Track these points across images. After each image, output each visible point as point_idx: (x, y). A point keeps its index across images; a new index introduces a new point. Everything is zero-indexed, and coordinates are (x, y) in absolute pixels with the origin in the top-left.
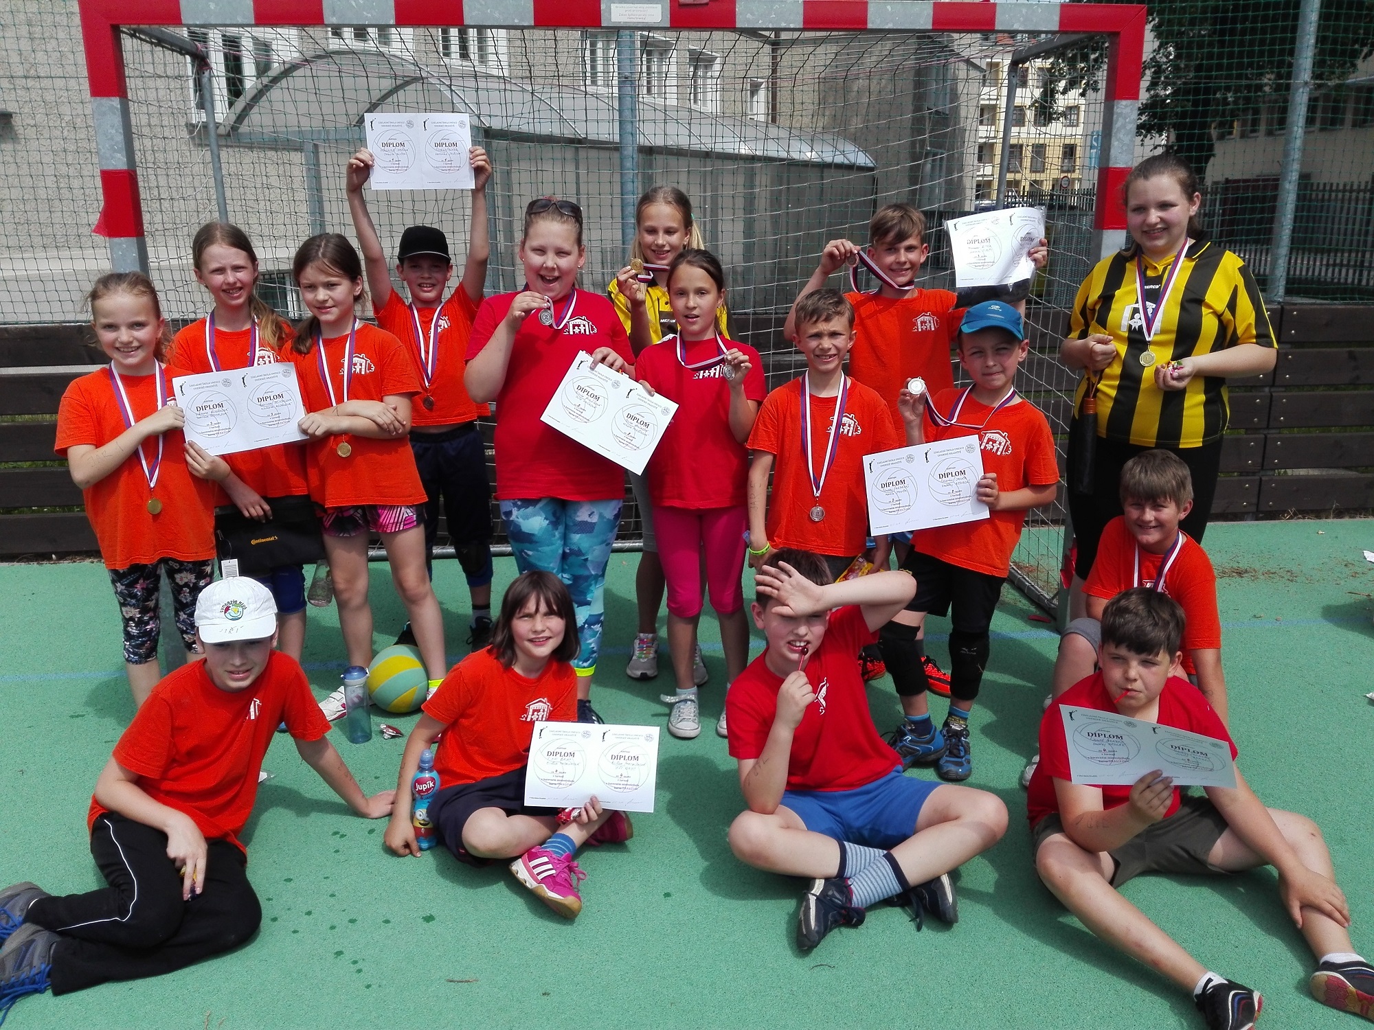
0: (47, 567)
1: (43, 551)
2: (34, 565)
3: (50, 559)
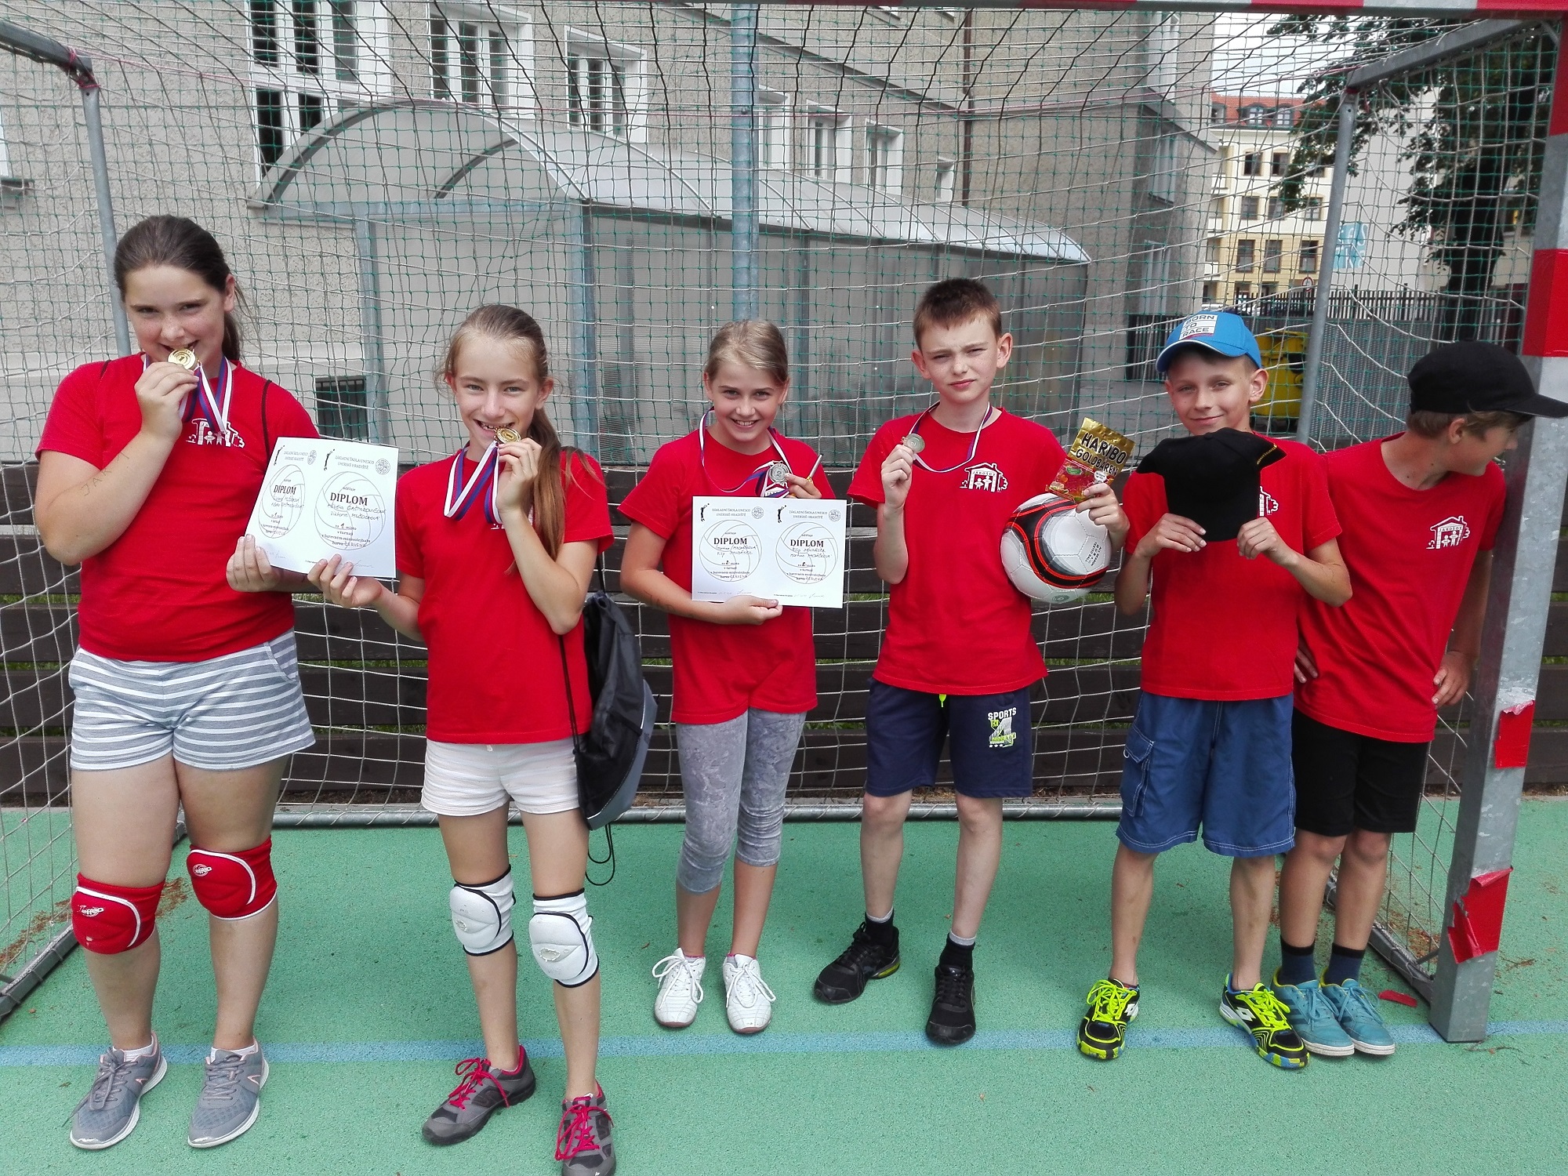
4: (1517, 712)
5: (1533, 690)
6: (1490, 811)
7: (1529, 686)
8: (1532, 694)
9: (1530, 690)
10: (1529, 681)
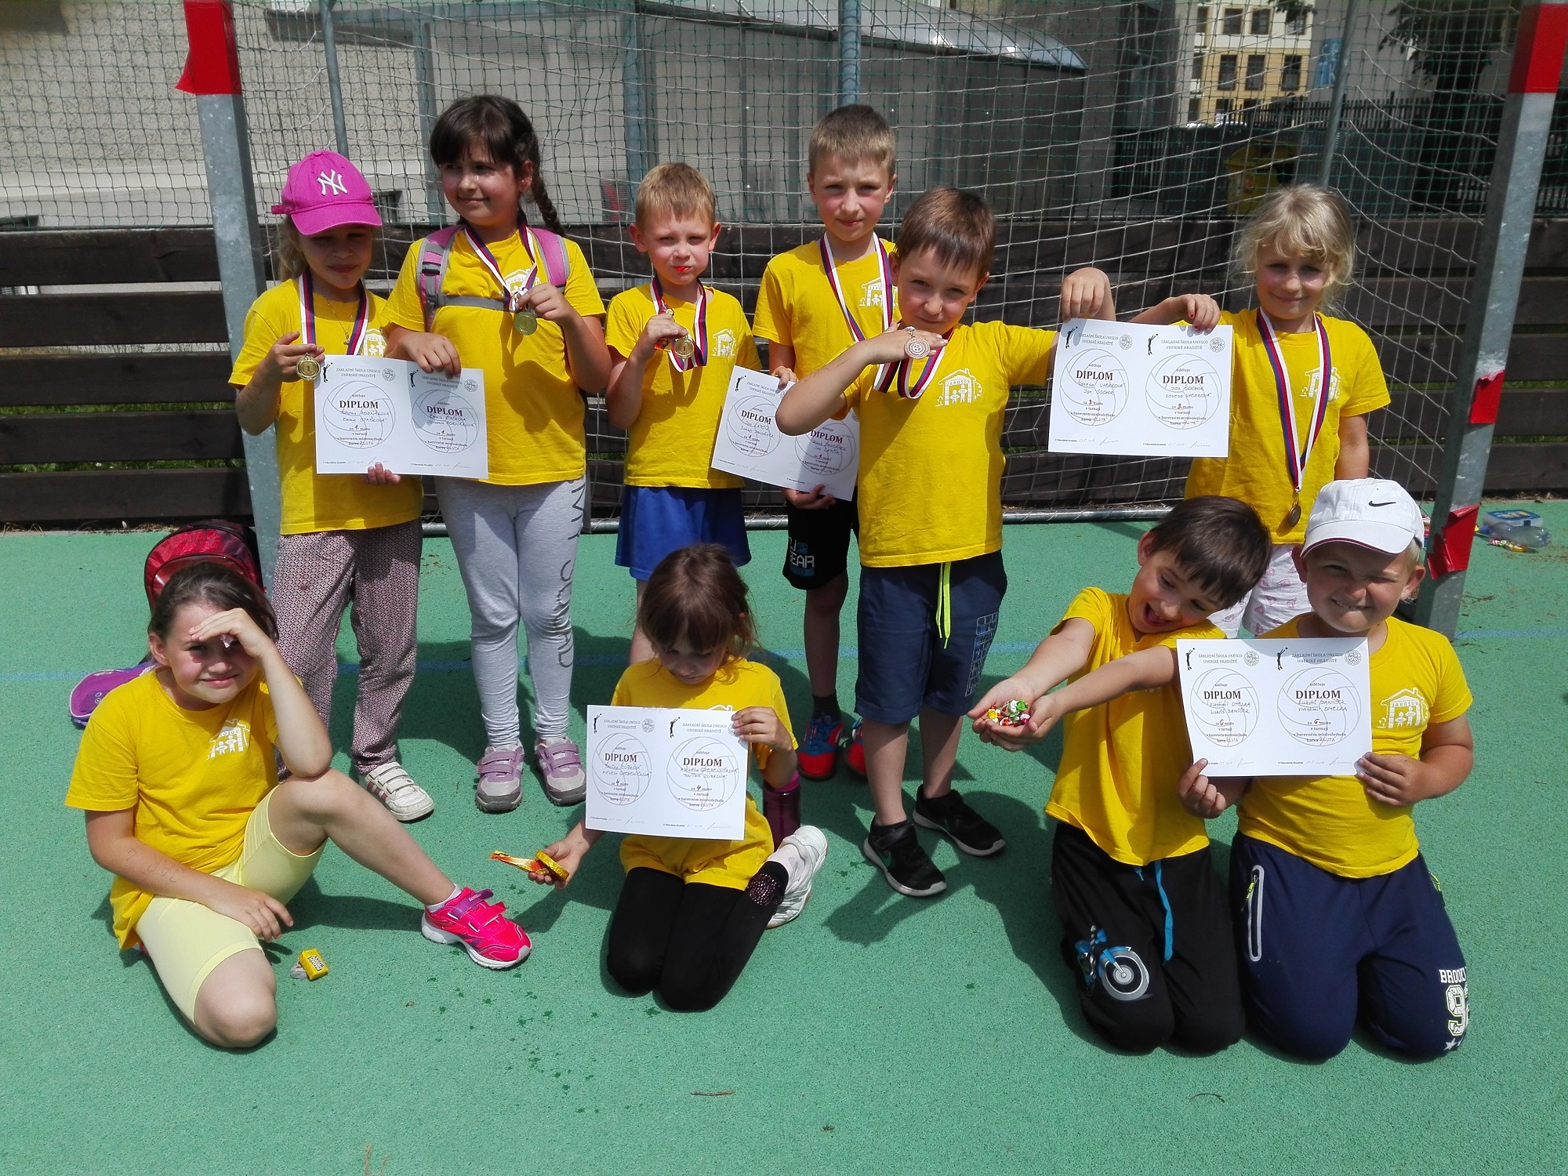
0: (116, 536)
1: (110, 516)
2: (100, 534)
3: (119, 527)
4: (1491, 378)
5: (1503, 362)
6: (1466, 459)
7: (1500, 358)
8: (1502, 365)
9: (1501, 361)
10: (1501, 354)
